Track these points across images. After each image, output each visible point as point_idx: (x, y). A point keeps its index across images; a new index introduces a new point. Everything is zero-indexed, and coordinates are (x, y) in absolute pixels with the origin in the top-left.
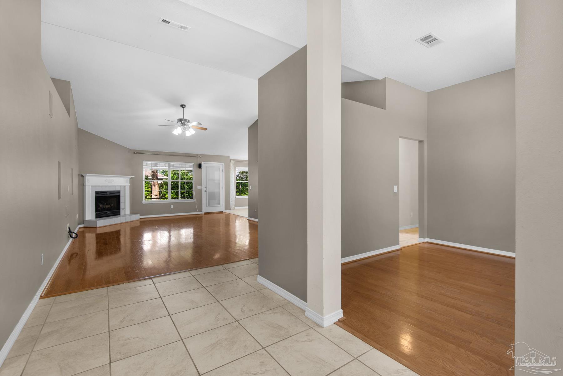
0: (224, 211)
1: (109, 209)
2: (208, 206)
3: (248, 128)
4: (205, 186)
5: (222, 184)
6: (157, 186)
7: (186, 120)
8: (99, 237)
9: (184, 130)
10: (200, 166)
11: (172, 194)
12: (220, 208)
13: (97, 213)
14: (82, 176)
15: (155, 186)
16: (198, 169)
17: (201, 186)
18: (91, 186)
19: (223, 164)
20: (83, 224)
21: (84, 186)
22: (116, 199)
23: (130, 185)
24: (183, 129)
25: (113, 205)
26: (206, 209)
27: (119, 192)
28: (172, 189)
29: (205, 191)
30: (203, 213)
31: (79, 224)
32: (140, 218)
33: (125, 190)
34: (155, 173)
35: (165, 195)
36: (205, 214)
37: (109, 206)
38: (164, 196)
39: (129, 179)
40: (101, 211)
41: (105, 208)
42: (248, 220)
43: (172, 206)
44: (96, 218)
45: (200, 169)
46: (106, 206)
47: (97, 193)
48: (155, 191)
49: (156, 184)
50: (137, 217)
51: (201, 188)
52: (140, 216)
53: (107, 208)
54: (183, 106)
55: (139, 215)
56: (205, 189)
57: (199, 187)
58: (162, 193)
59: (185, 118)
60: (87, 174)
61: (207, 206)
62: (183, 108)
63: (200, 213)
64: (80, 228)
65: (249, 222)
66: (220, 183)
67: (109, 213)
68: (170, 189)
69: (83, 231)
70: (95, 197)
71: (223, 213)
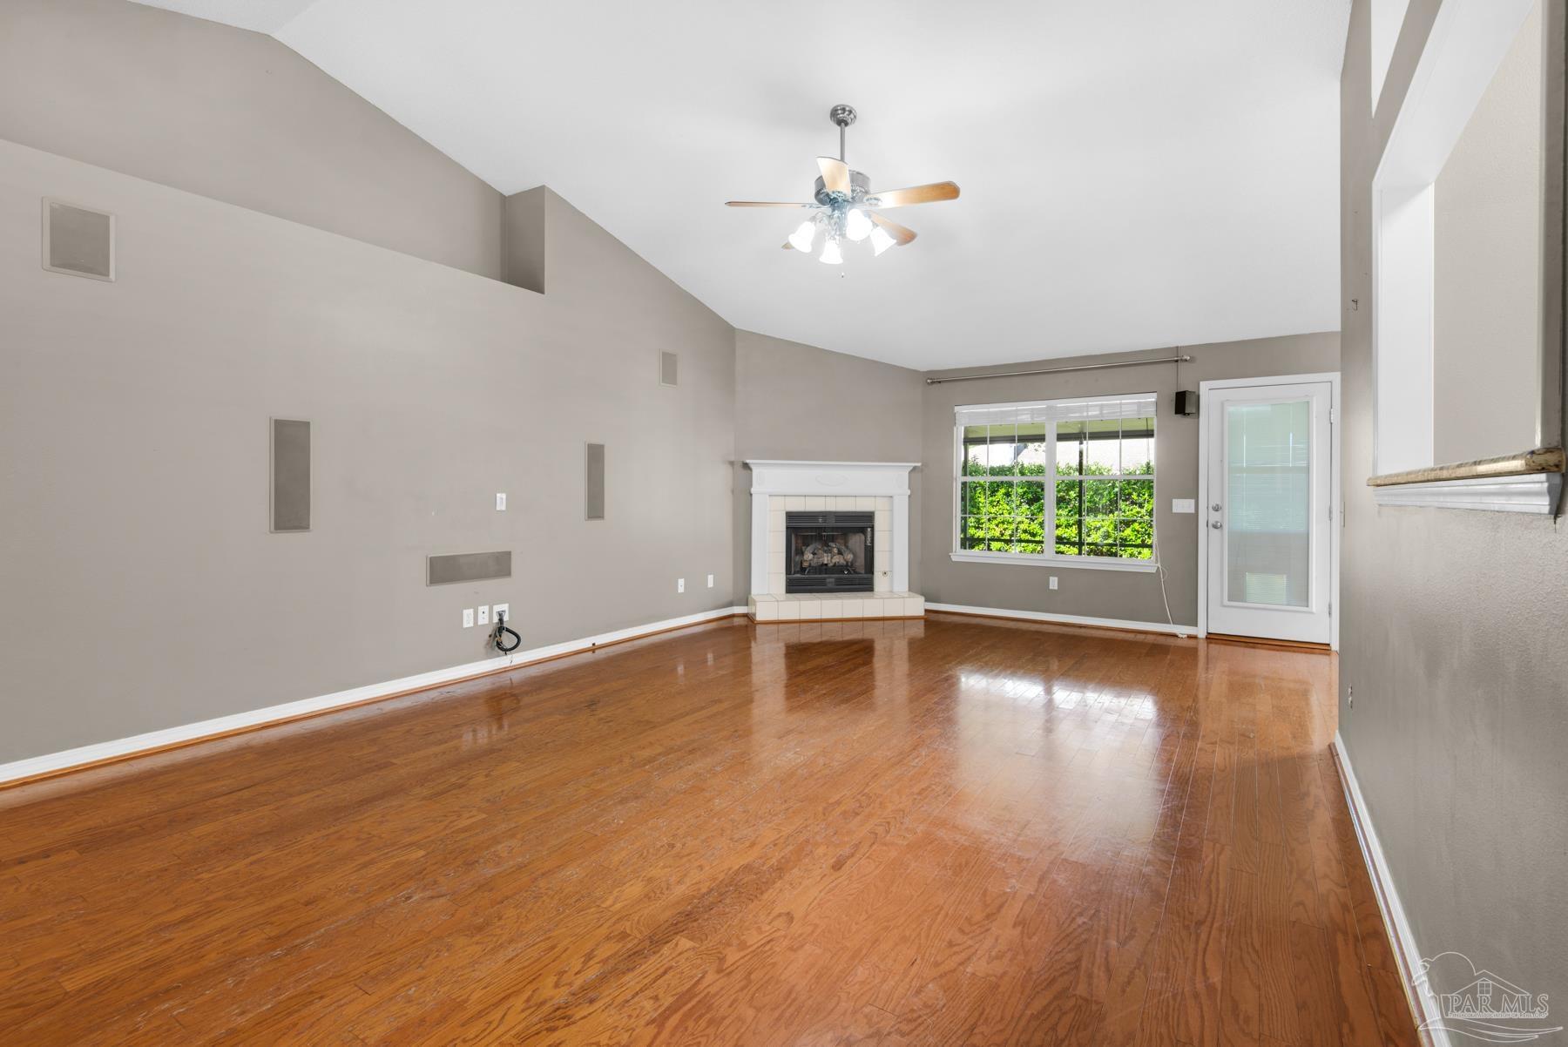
4: (1215, 502)
13: (791, 576)
14: (746, 466)
16: (1181, 417)
17: (1193, 501)
18: (770, 496)
19: (1336, 377)
20: (747, 605)
21: (751, 495)
22: (861, 537)
23: (908, 492)
25: (852, 556)
26: (1217, 618)
27: (870, 515)
29: (1215, 527)
30: (1202, 634)
31: (732, 603)
32: (926, 611)
33: (892, 510)
36: (1212, 638)
39: (906, 475)
43: (1054, 583)
44: (789, 591)
45: (1187, 420)
47: (790, 516)
50: (918, 606)
51: (1193, 511)
54: (841, 117)
55: (925, 598)
56: (1214, 517)
57: (1182, 506)
60: (757, 461)
61: (1222, 602)
62: (842, 123)
63: (1183, 630)
64: (735, 615)
67: (835, 580)
70: (785, 529)
71: (1329, 655)
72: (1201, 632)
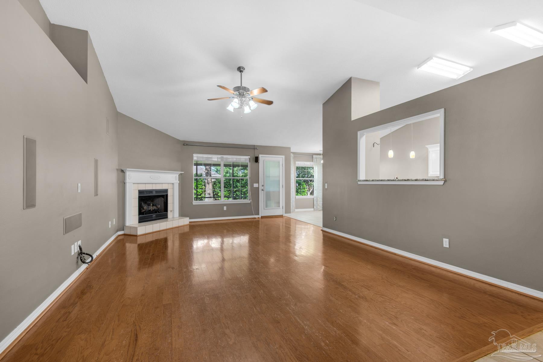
0: (285, 215)
1: (155, 211)
2: (265, 208)
3: (324, 104)
4: (262, 184)
5: (282, 182)
6: (210, 184)
7: (245, 87)
8: (142, 247)
9: (242, 104)
10: (257, 160)
11: (225, 192)
12: (280, 211)
13: (141, 216)
14: (122, 171)
15: (208, 184)
16: (255, 163)
17: (258, 184)
18: (133, 184)
19: (283, 157)
20: (123, 230)
21: (125, 183)
22: (163, 199)
23: (179, 182)
24: (241, 102)
25: (159, 206)
26: (263, 212)
27: (166, 191)
28: (225, 187)
29: (262, 190)
30: (260, 217)
31: (117, 231)
32: (190, 222)
33: (173, 189)
34: (209, 171)
35: (218, 193)
36: (262, 217)
37: (155, 208)
38: (217, 195)
39: (178, 176)
40: (146, 214)
41: (150, 210)
42: (322, 230)
43: (225, 208)
44: (139, 222)
45: (257, 164)
46: (151, 208)
47: (140, 192)
48: (209, 189)
49: (210, 182)
50: (186, 221)
51: (258, 186)
52: (190, 219)
53: (153, 210)
54: (240, 69)
55: (188, 218)
56: (262, 188)
57: (256, 185)
58: (215, 191)
59: (243, 85)
60: (128, 169)
62: (241, 71)
63: (256, 216)
64: (119, 236)
65: (323, 233)
66: (279, 181)
67: (155, 216)
68: (223, 187)
69: (123, 239)
70: (138, 197)
71: (283, 217)
72: (260, 216)
